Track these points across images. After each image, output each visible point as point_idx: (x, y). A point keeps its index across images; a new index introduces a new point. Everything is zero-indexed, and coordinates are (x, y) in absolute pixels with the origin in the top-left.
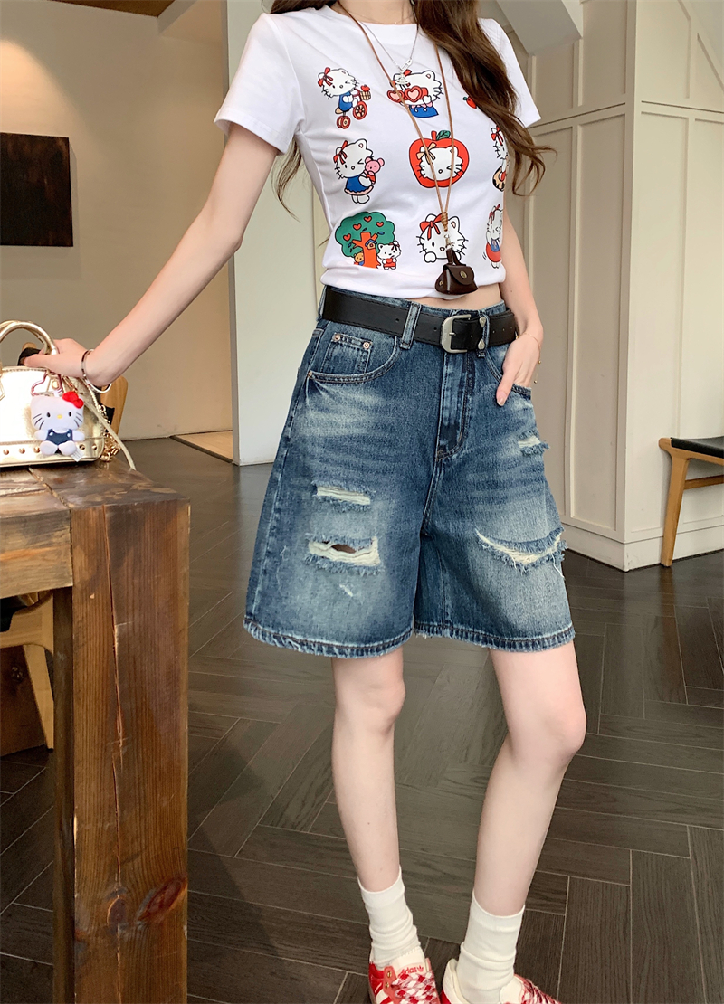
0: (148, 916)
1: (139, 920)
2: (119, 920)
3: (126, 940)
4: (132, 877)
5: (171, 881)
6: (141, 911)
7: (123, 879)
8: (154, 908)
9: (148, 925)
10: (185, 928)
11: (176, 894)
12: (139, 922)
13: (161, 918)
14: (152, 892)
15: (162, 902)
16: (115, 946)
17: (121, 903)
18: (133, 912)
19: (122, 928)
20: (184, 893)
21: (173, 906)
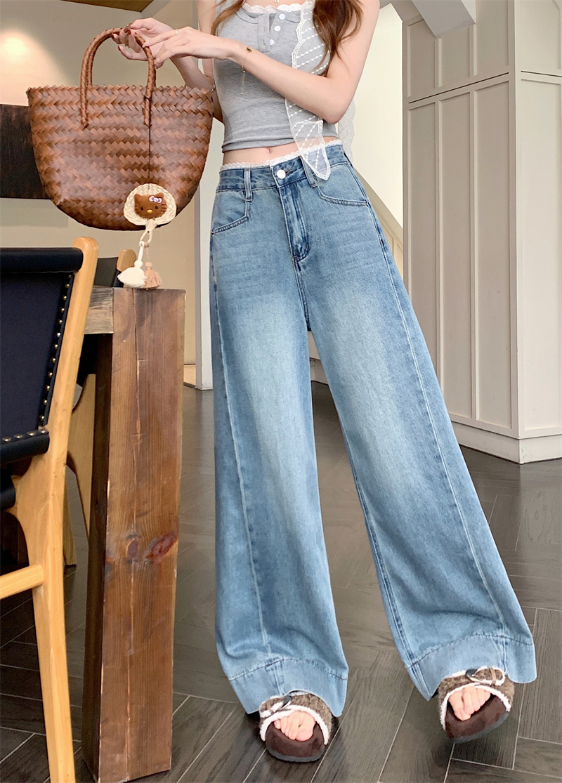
0: (152, 556)
1: (147, 557)
2: (134, 555)
3: (137, 570)
4: (143, 527)
5: (167, 535)
6: (147, 552)
7: (137, 528)
8: (156, 552)
9: (152, 563)
10: (175, 570)
11: (171, 544)
12: (146, 559)
13: (159, 560)
14: (155, 540)
15: (161, 548)
16: (130, 573)
17: (135, 544)
18: (142, 551)
19: (136, 561)
20: (176, 545)
21: (168, 554)
